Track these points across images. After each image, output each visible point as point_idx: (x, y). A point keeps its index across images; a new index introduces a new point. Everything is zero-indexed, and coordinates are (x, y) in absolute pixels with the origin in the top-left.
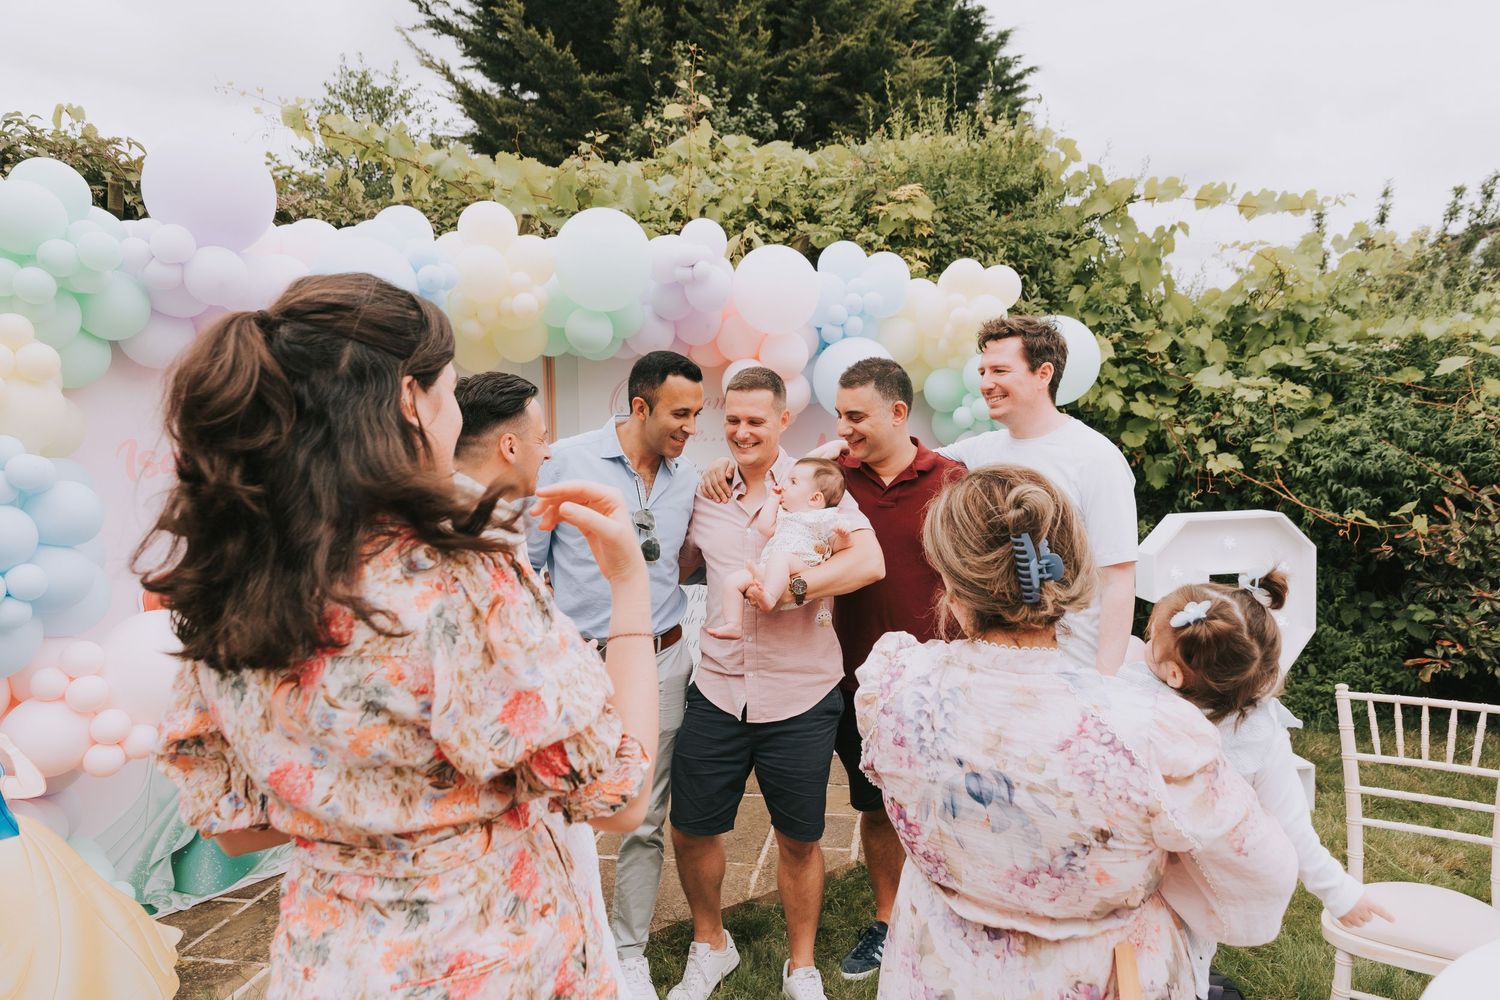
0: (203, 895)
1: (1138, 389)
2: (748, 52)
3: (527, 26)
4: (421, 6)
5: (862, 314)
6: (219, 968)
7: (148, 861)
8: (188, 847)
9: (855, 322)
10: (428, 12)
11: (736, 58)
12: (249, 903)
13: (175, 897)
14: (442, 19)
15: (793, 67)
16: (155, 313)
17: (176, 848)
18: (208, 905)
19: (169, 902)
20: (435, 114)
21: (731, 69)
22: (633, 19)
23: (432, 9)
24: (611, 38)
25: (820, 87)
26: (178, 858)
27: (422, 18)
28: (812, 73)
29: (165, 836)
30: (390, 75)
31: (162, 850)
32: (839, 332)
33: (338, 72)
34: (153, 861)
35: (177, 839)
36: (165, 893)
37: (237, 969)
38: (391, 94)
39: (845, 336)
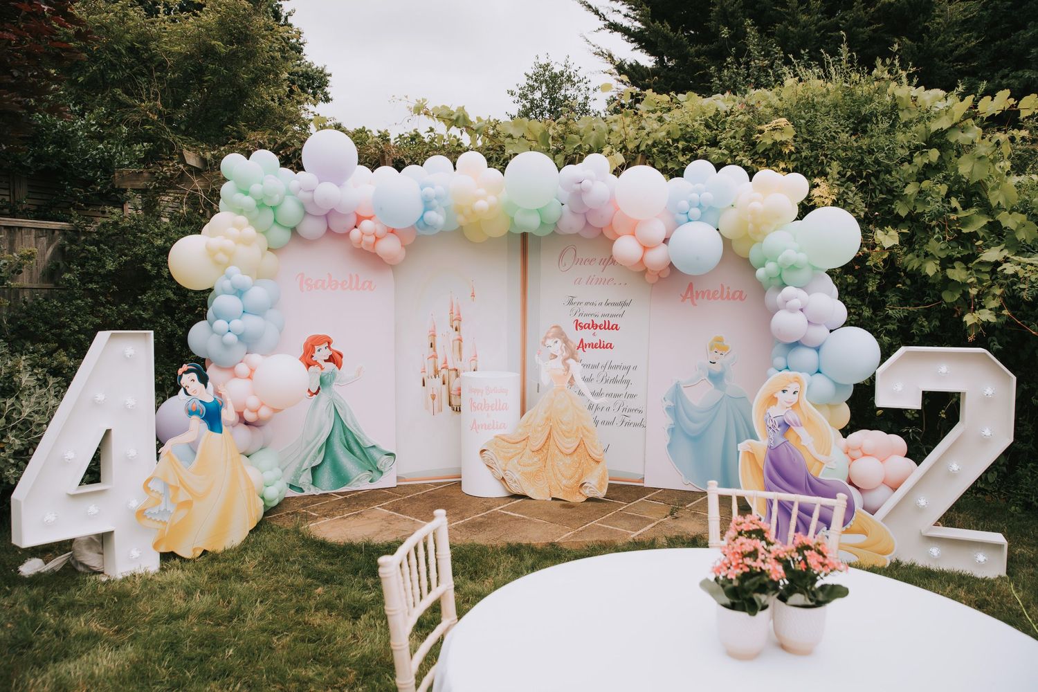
0: (325, 490)
1: (958, 259)
2: (804, 18)
3: (653, 22)
4: (601, 17)
5: (700, 206)
6: (311, 515)
7: (301, 467)
8: (319, 466)
9: (695, 212)
10: (605, 19)
11: (796, 23)
12: (341, 497)
13: (312, 487)
14: (612, 21)
15: (843, 24)
16: (306, 213)
17: (313, 465)
18: (326, 495)
19: (310, 490)
20: (588, 85)
21: (791, 31)
22: (722, 7)
23: (607, 17)
24: (710, 21)
25: (865, 36)
26: (314, 470)
27: (602, 24)
28: (858, 27)
29: (309, 458)
30: (563, 64)
31: (308, 464)
32: (684, 217)
33: (534, 66)
34: (303, 468)
35: (314, 461)
36: (308, 484)
37: (317, 517)
38: (562, 75)
39: (689, 221)
